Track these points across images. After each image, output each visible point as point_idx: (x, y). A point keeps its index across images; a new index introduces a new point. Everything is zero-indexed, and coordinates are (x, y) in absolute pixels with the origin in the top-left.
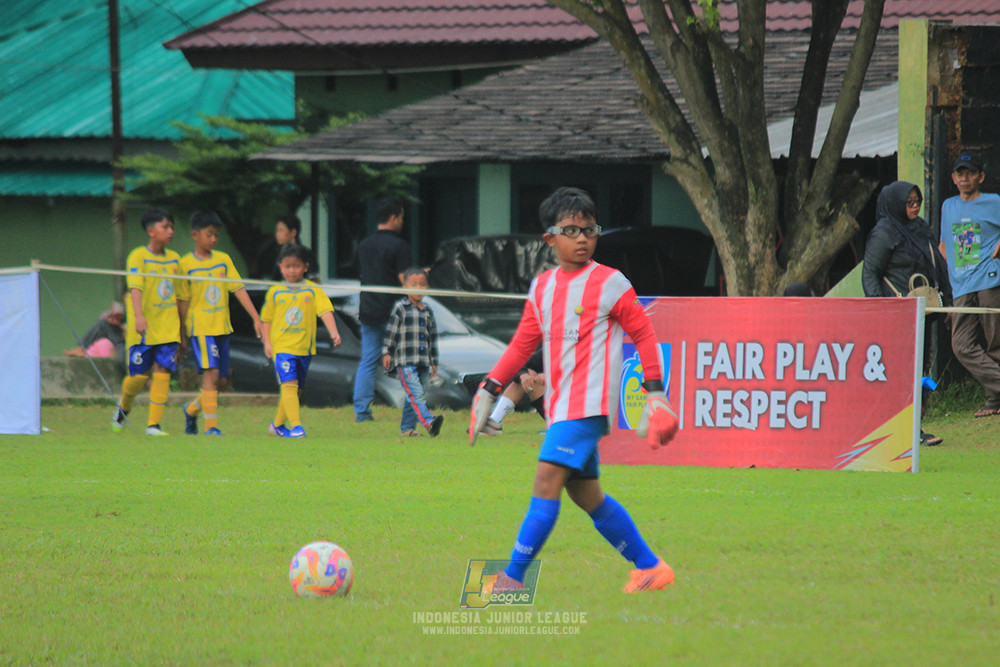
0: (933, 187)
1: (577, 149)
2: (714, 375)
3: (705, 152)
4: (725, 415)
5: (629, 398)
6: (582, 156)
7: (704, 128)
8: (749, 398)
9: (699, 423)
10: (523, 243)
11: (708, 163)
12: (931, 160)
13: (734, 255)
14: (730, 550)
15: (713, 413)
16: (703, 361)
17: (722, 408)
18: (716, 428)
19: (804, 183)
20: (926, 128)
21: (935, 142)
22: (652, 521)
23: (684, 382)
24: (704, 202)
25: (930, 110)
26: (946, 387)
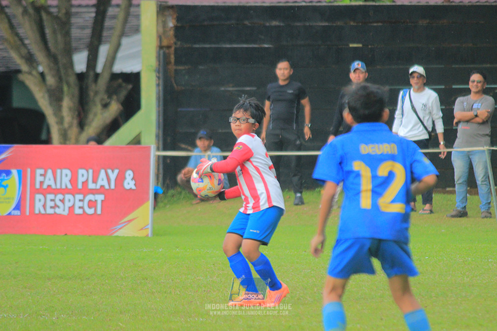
0: (160, 88)
2: (45, 186)
3: (41, 69)
4: (51, 207)
7: (40, 56)
8: (64, 199)
9: (37, 212)
11: (42, 75)
12: (159, 74)
13: (57, 123)
15: (44, 206)
16: (39, 179)
17: (49, 204)
18: (46, 214)
19: (94, 85)
20: (156, 57)
21: (161, 65)
22: (11, 264)
23: (29, 190)
24: (41, 95)
25: (159, 48)
26: (168, 192)
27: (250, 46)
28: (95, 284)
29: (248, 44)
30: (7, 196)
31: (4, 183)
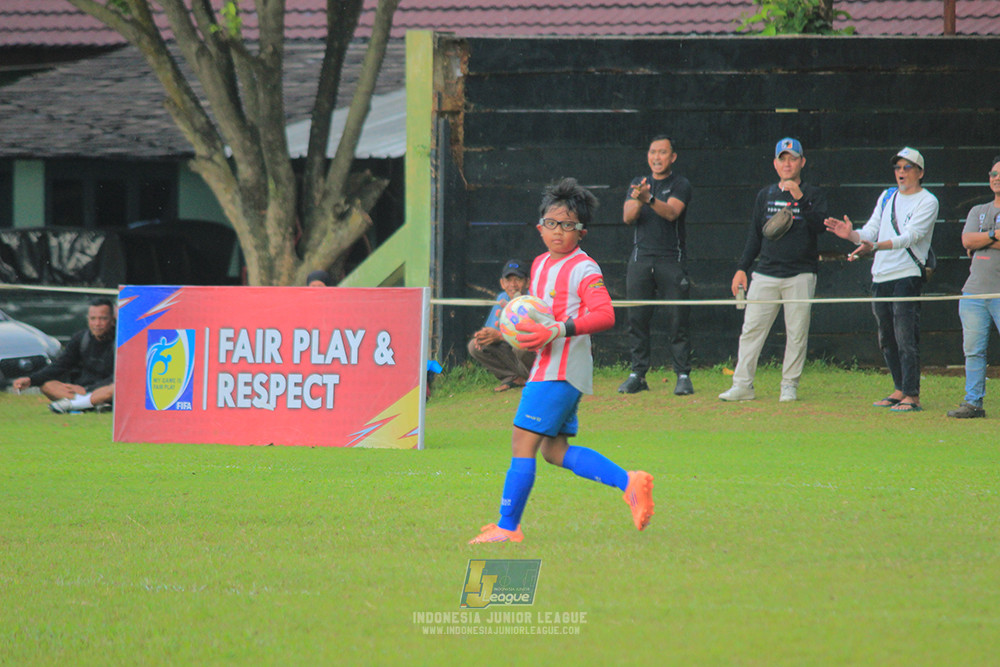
0: (439, 186)
1: (109, 146)
2: (235, 359)
3: (228, 151)
4: (246, 396)
5: (155, 380)
6: (113, 155)
7: (228, 129)
8: (268, 381)
9: (221, 404)
10: (56, 235)
11: (231, 161)
12: (436, 160)
13: (257, 247)
15: (234, 394)
16: (225, 346)
17: (243, 390)
18: (237, 409)
19: (321, 180)
20: (432, 130)
21: (440, 144)
22: (175, 496)
23: (207, 366)
24: (229, 197)
25: (436, 115)
26: (450, 371)
27: (599, 111)
28: (323, 533)
29: (595, 108)
30: (168, 375)
31: (164, 353)
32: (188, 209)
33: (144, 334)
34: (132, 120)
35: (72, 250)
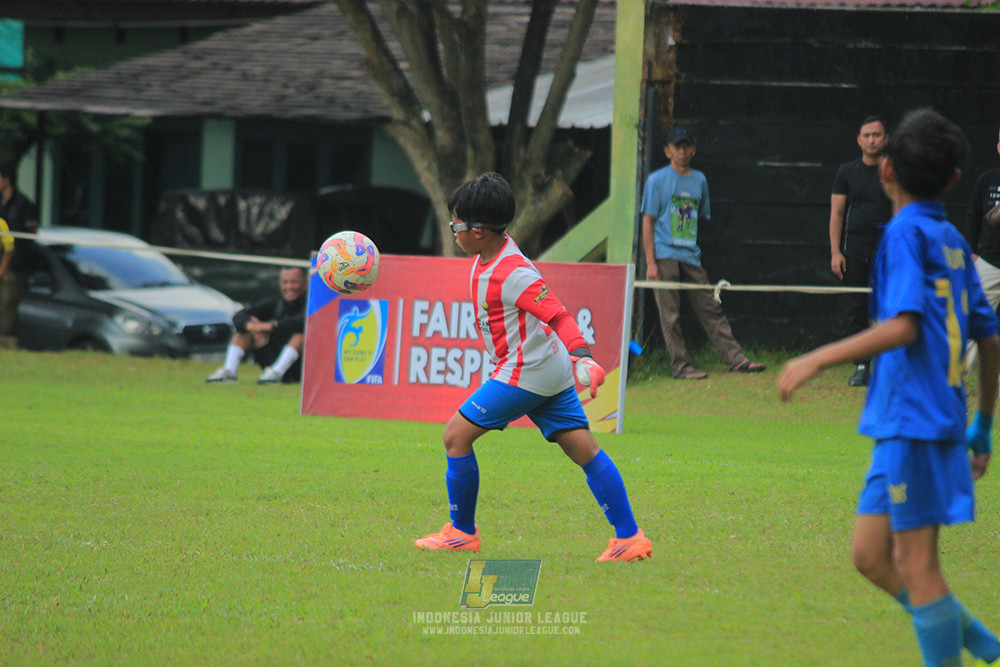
0: (646, 158)
1: (302, 107)
2: (429, 333)
3: (426, 116)
4: (439, 372)
5: (346, 352)
7: (424, 92)
8: (462, 357)
9: (413, 379)
10: (245, 197)
11: (428, 127)
12: (644, 131)
14: (440, 504)
15: (427, 369)
16: (419, 319)
17: (436, 366)
18: (429, 385)
19: (522, 151)
20: (641, 101)
21: (649, 115)
22: (365, 473)
23: (401, 339)
24: (425, 164)
25: (645, 84)
26: (651, 352)
27: (814, 85)
28: (519, 516)
29: (812, 81)
30: (359, 347)
31: (356, 324)
32: (381, 175)
33: (335, 304)
34: (328, 81)
35: (260, 215)
